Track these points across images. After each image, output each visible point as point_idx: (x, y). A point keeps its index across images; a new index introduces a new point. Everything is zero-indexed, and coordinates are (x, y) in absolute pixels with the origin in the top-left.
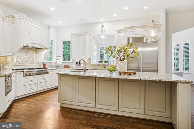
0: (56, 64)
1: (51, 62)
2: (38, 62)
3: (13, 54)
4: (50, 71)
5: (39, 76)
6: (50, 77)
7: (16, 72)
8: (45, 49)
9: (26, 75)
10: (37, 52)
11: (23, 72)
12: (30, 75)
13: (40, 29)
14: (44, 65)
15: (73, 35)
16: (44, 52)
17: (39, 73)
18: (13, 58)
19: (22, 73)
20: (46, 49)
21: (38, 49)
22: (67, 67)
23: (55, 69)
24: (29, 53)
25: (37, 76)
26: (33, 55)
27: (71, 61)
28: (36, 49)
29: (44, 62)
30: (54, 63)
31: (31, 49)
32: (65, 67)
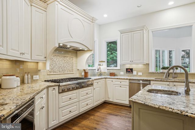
0: (99, 71)
1: (93, 68)
2: (78, 70)
3: (46, 58)
4: (95, 81)
5: (81, 90)
6: (94, 90)
7: (48, 87)
8: (87, 51)
9: (63, 91)
10: (77, 56)
11: (59, 86)
12: (69, 90)
13: (82, 21)
14: (86, 73)
15: (122, 32)
16: (87, 55)
17: (81, 86)
18: (45, 64)
19: (57, 88)
20: (89, 50)
21: (78, 52)
22: (114, 75)
23: (100, 79)
24: (67, 57)
25: (78, 90)
26: (73, 60)
27: (118, 68)
28: (76, 52)
29: (85, 69)
30: (97, 70)
31: (70, 52)
32: (111, 75)
